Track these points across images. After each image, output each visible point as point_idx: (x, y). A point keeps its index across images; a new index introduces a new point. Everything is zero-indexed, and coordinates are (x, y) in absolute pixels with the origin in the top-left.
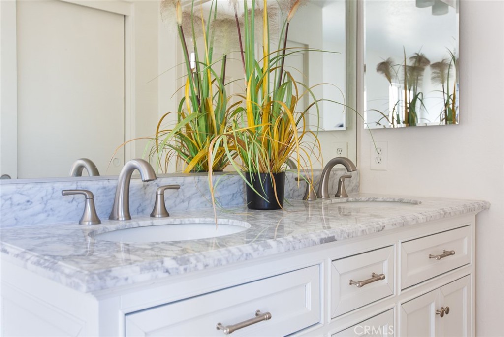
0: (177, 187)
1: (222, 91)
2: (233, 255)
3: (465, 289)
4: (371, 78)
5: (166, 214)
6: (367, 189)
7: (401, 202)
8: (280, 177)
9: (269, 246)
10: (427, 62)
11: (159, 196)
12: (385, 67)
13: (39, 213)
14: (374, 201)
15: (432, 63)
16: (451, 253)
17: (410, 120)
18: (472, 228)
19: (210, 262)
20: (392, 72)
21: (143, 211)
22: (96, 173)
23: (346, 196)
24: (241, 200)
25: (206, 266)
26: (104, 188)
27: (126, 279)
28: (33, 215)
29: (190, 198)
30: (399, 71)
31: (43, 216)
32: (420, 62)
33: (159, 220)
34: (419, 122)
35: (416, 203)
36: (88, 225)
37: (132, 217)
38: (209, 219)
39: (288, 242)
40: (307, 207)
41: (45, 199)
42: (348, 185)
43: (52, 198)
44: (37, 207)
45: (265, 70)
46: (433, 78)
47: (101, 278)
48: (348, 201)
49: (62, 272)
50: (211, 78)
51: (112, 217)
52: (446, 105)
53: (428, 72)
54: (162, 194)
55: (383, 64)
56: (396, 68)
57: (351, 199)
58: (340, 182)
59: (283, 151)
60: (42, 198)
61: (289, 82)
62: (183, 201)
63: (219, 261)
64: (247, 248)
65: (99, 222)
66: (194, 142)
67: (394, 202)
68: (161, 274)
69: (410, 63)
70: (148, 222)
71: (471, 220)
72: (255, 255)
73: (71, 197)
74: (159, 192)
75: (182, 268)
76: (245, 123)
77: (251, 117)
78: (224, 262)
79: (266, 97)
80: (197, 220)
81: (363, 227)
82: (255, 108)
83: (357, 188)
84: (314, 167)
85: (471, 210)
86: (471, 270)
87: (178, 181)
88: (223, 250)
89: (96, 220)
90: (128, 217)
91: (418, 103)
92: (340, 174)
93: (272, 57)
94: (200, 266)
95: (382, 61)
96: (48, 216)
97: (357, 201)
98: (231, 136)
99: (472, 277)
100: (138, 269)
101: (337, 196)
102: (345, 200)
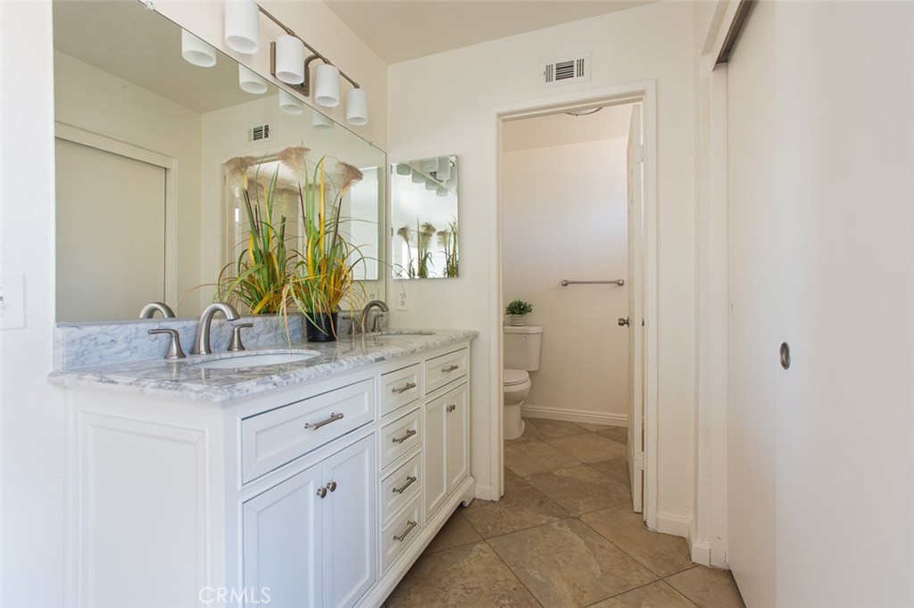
0: (250, 326)
1: (281, 245)
2: (319, 371)
3: (464, 393)
4: (396, 240)
5: (242, 348)
6: (395, 325)
7: (420, 333)
8: (335, 315)
9: (342, 365)
10: (434, 230)
11: (236, 333)
12: (403, 232)
13: (123, 351)
14: (401, 333)
15: (438, 231)
16: (456, 367)
17: (423, 273)
18: (468, 349)
19: (304, 377)
20: (409, 236)
21: (218, 346)
22: (171, 314)
23: (380, 330)
24: (300, 336)
25: (301, 380)
26: (185, 327)
27: (247, 391)
28: (117, 353)
29: (258, 335)
30: (414, 236)
31: (127, 354)
32: (429, 229)
33: (236, 353)
34: (430, 275)
35: (431, 334)
36: (174, 359)
37: (212, 350)
38: (281, 351)
39: (355, 362)
40: (351, 338)
41: (129, 338)
42: (381, 322)
43: (135, 337)
44: (122, 345)
45: (322, 232)
46: (439, 243)
47: (230, 391)
48: (382, 334)
49: (191, 390)
50: (272, 234)
51: (193, 352)
52: (448, 262)
53: (435, 238)
54: (239, 332)
55: (402, 229)
56: (412, 233)
57: (384, 333)
58: (375, 320)
59: (338, 295)
60: (126, 337)
61: (341, 243)
62: (253, 338)
63: (310, 376)
64: (327, 366)
65: (184, 356)
66: (259, 289)
67: (415, 333)
68: (271, 386)
69: (422, 230)
70: (229, 355)
71: (467, 344)
72: (333, 371)
73: (154, 336)
74: (236, 330)
75: (285, 382)
76: (305, 274)
77: (311, 268)
78: (313, 377)
79: (322, 255)
80: (271, 351)
81: (402, 350)
82: (314, 262)
83: (386, 325)
84: (359, 309)
85: (467, 337)
86: (468, 379)
87: (249, 320)
88: (311, 368)
89: (181, 354)
90: (209, 351)
91: (428, 260)
92: (375, 313)
93: (327, 223)
94: (297, 380)
95: (401, 227)
96: (132, 353)
97: (389, 334)
98: (298, 284)
99: (468, 384)
100: (254, 383)
101: (373, 330)
102: (379, 333)
